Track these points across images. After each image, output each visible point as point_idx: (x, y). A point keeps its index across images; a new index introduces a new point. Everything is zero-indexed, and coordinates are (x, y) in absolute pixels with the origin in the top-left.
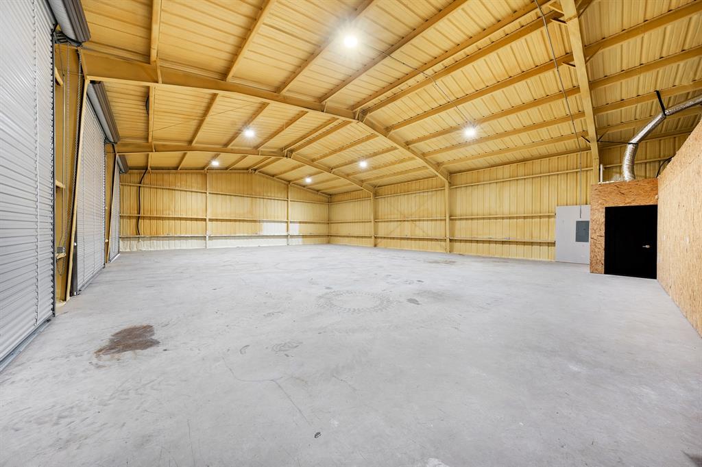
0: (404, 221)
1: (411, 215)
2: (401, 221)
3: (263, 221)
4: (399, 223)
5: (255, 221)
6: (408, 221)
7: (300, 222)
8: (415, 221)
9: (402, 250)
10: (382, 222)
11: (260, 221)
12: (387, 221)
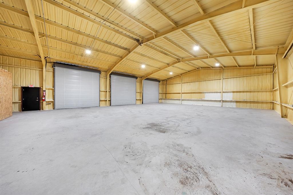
3: (205, 93)
5: (201, 93)
7: (234, 92)
11: (203, 93)
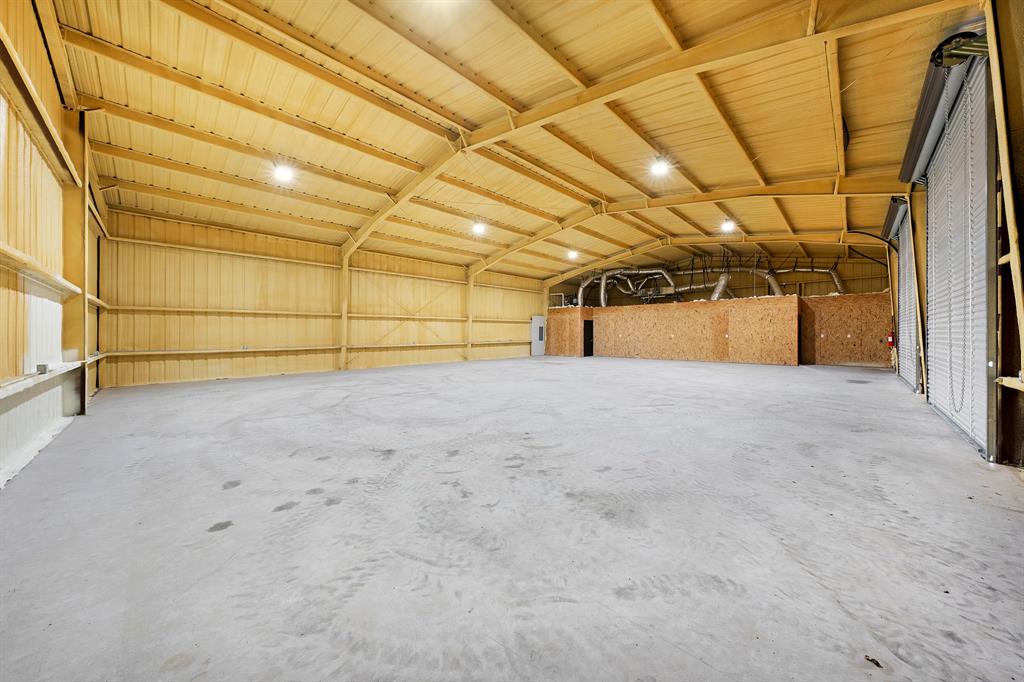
0: (408, 319)
1: (419, 311)
2: (400, 319)
4: (398, 322)
6: (414, 320)
8: (425, 320)
9: (406, 366)
10: (358, 318)
12: (372, 318)
